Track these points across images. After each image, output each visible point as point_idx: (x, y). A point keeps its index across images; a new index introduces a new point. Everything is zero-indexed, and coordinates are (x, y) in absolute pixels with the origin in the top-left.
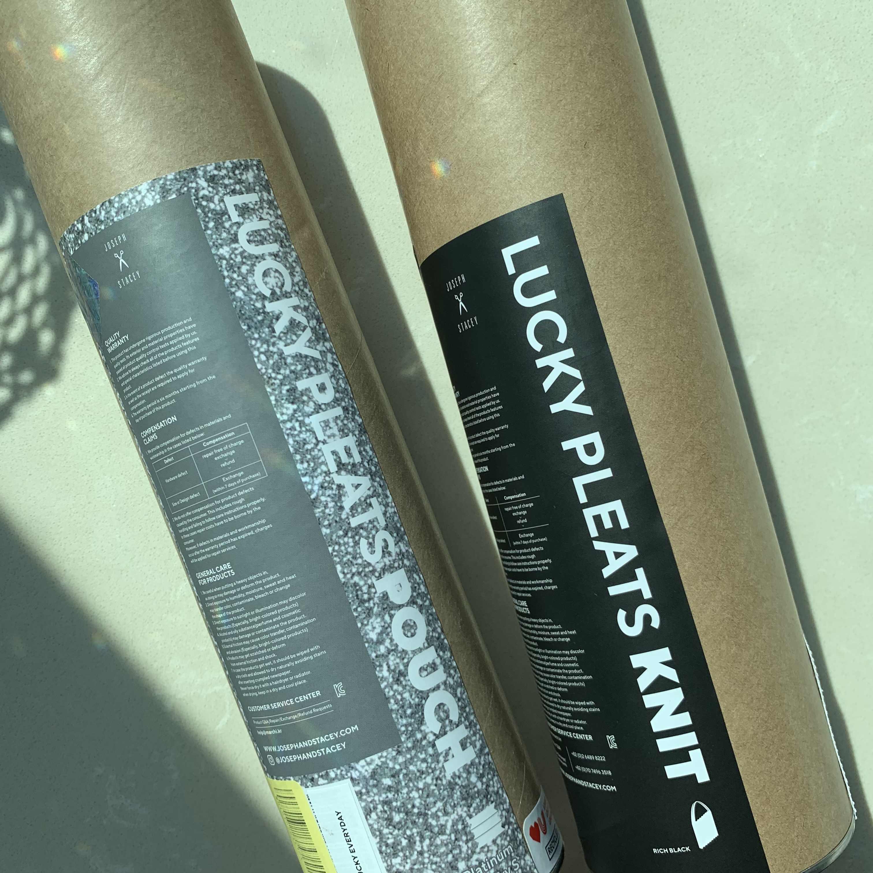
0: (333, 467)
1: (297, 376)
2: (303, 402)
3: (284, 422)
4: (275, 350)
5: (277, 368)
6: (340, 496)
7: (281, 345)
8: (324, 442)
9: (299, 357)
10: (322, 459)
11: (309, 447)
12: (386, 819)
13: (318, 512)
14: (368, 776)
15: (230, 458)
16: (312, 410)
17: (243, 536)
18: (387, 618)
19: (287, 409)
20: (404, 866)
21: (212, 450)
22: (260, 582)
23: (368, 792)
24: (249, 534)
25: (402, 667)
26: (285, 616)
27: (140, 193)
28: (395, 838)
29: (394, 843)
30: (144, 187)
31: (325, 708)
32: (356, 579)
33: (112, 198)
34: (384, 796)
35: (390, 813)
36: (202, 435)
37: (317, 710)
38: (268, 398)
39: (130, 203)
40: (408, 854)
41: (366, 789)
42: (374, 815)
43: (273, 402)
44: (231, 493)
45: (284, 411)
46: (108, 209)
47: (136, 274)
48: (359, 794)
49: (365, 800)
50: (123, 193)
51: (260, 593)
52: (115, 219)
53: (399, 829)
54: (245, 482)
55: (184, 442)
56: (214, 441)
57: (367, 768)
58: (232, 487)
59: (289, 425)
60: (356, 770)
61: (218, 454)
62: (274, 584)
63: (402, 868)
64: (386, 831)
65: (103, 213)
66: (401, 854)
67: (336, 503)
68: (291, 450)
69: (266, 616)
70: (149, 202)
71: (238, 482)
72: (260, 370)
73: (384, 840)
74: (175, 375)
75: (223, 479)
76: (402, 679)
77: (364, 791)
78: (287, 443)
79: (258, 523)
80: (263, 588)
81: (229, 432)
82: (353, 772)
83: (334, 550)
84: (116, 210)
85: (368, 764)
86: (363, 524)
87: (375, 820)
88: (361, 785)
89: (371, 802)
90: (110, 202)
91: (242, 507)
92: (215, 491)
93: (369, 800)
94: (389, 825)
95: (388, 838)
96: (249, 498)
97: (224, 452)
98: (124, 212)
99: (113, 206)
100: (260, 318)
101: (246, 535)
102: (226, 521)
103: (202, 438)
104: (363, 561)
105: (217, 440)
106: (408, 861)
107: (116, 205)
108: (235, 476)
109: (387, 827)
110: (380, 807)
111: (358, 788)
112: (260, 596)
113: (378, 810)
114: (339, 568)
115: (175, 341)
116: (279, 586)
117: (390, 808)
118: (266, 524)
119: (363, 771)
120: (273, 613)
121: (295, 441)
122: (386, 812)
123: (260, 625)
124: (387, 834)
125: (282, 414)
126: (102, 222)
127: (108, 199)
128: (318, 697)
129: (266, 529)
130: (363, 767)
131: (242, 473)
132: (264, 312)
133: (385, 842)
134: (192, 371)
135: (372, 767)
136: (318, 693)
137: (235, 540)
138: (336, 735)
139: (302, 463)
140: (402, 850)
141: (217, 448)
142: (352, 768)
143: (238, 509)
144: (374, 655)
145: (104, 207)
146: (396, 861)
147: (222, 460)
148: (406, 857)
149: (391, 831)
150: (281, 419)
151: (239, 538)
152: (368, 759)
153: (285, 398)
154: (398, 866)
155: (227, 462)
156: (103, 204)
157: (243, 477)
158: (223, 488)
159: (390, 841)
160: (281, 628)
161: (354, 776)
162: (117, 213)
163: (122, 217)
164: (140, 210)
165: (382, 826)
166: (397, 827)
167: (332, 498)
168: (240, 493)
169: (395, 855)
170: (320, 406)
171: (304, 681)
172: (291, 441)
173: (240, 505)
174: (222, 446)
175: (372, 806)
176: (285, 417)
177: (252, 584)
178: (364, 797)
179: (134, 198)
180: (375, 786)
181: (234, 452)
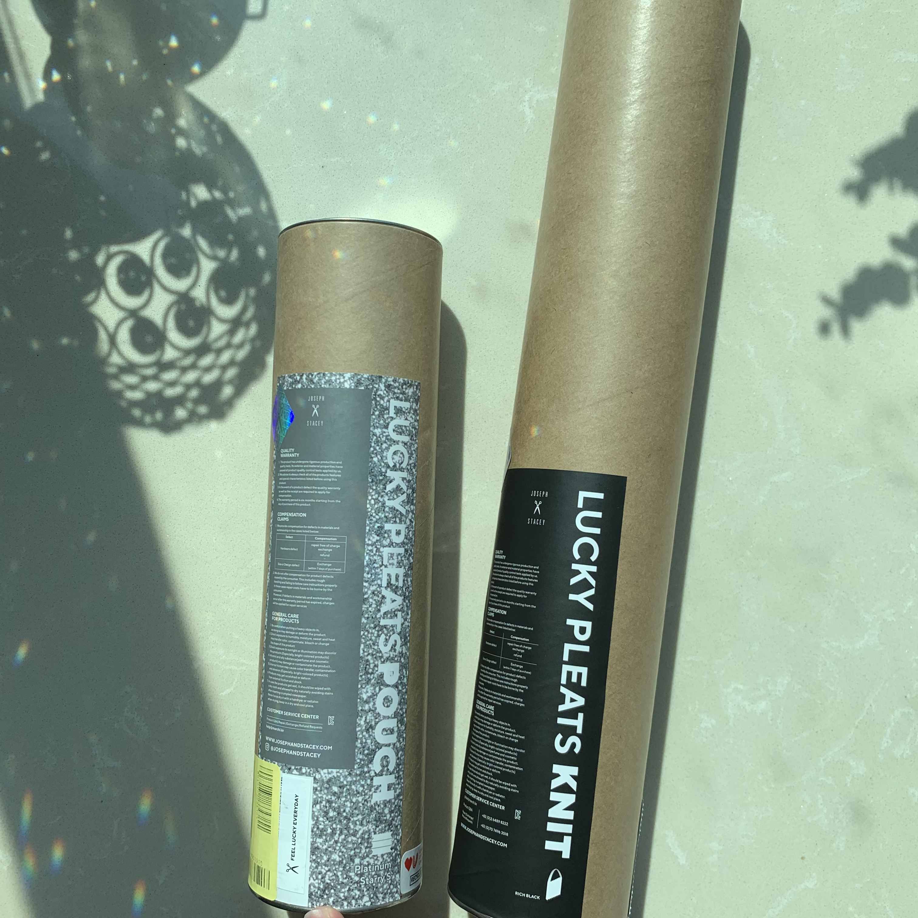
0: (384, 584)
1: (387, 520)
2: (384, 537)
3: (368, 545)
4: (381, 500)
5: (377, 512)
6: (381, 603)
7: (386, 498)
8: (386, 566)
9: (393, 509)
10: (380, 576)
11: (376, 565)
12: (325, 812)
13: (364, 607)
14: (325, 781)
15: (327, 553)
16: (387, 544)
17: (314, 603)
18: (377, 689)
19: (373, 538)
20: (323, 846)
21: (319, 543)
22: (312, 635)
23: (321, 791)
24: (319, 603)
25: (373, 723)
26: (318, 662)
27: (344, 378)
28: (325, 826)
29: (323, 829)
30: (348, 375)
31: (317, 727)
32: (369, 657)
33: (326, 373)
34: (329, 797)
35: (329, 809)
36: (317, 532)
37: (312, 727)
38: (366, 527)
39: (336, 381)
40: (328, 839)
41: (321, 788)
42: (318, 806)
43: (367, 531)
44: (319, 574)
45: (371, 538)
46: (321, 378)
47: (320, 422)
48: (315, 789)
49: (317, 795)
50: (334, 373)
51: (310, 641)
52: (323, 386)
53: (329, 822)
54: (330, 571)
55: (304, 531)
56: (322, 539)
57: (327, 775)
58: (321, 571)
59: (370, 548)
60: (320, 774)
61: (322, 548)
62: (320, 639)
63: (321, 846)
64: (321, 819)
65: (317, 378)
66: (324, 837)
67: (377, 606)
68: (365, 563)
69: (306, 656)
70: (347, 385)
71: (326, 569)
72: (367, 508)
73: (318, 824)
74: (317, 490)
75: (318, 563)
76: (370, 730)
77: (319, 789)
78: (364, 558)
79: (327, 599)
80: (313, 639)
81: (333, 537)
82: (317, 774)
83: (364, 634)
84: (325, 381)
85: (329, 773)
86: (387, 625)
87: (318, 810)
88: (319, 784)
89: (320, 797)
90: (324, 374)
91: (321, 585)
92: (310, 568)
93: (320, 795)
94: (325, 816)
95: (321, 824)
96: (328, 582)
97: (325, 548)
98: (330, 385)
99: (325, 378)
100: (381, 478)
101: (316, 603)
102: (308, 589)
103: (316, 534)
104: (378, 648)
105: (324, 539)
106: (327, 844)
107: (327, 378)
108: (325, 565)
109: (323, 817)
110: (324, 803)
111: (316, 786)
112: (308, 643)
113: (322, 804)
114: (362, 646)
115: (326, 471)
116: (322, 642)
117: (330, 806)
118: (331, 601)
119: (324, 776)
120: (312, 657)
121: (369, 559)
122: (326, 807)
123: (300, 660)
124: (321, 821)
125: (369, 540)
126: (314, 383)
127: (323, 372)
128: (316, 720)
129: (330, 604)
130: (325, 773)
131: (331, 565)
132: (384, 475)
133: (318, 826)
134: (329, 493)
135: (330, 776)
136: (317, 717)
137: (308, 602)
138: (317, 747)
139: (368, 573)
140: (326, 835)
141: (322, 544)
142: (318, 771)
143: (318, 585)
144: (360, 708)
145: (319, 376)
146: (320, 840)
147: (322, 552)
148: (326, 840)
149: (324, 820)
150: (367, 542)
151: (311, 602)
152: (330, 770)
153: (375, 531)
154: (319, 844)
155: (325, 554)
156: (319, 374)
157: (330, 567)
158: (315, 569)
159: (321, 827)
160: (312, 668)
161: (317, 777)
162: (325, 383)
163: (327, 386)
164: (340, 387)
165: (320, 815)
166: (329, 820)
167: (376, 602)
168: (324, 576)
169: (320, 836)
170: (393, 543)
171: (312, 706)
172: (367, 558)
173: (320, 583)
174: (326, 544)
175: (319, 800)
176: (370, 542)
177: (307, 634)
178: (317, 793)
179: (339, 379)
180: (327, 788)
181: (331, 550)
